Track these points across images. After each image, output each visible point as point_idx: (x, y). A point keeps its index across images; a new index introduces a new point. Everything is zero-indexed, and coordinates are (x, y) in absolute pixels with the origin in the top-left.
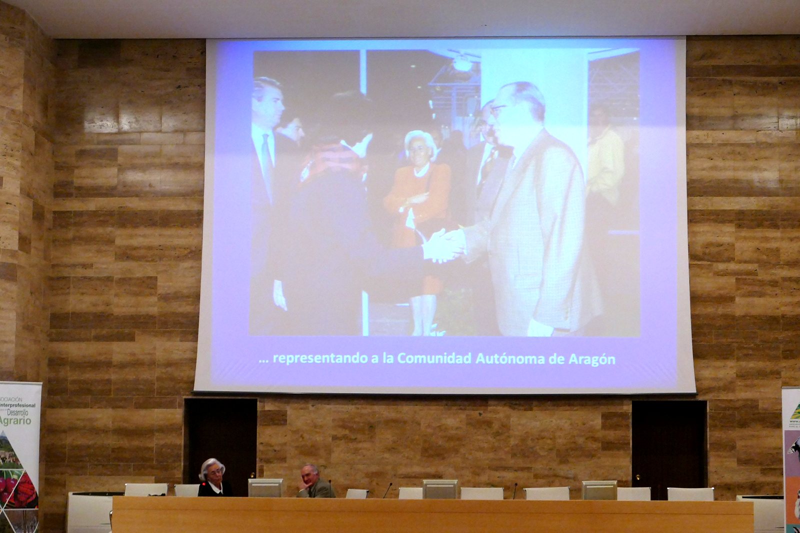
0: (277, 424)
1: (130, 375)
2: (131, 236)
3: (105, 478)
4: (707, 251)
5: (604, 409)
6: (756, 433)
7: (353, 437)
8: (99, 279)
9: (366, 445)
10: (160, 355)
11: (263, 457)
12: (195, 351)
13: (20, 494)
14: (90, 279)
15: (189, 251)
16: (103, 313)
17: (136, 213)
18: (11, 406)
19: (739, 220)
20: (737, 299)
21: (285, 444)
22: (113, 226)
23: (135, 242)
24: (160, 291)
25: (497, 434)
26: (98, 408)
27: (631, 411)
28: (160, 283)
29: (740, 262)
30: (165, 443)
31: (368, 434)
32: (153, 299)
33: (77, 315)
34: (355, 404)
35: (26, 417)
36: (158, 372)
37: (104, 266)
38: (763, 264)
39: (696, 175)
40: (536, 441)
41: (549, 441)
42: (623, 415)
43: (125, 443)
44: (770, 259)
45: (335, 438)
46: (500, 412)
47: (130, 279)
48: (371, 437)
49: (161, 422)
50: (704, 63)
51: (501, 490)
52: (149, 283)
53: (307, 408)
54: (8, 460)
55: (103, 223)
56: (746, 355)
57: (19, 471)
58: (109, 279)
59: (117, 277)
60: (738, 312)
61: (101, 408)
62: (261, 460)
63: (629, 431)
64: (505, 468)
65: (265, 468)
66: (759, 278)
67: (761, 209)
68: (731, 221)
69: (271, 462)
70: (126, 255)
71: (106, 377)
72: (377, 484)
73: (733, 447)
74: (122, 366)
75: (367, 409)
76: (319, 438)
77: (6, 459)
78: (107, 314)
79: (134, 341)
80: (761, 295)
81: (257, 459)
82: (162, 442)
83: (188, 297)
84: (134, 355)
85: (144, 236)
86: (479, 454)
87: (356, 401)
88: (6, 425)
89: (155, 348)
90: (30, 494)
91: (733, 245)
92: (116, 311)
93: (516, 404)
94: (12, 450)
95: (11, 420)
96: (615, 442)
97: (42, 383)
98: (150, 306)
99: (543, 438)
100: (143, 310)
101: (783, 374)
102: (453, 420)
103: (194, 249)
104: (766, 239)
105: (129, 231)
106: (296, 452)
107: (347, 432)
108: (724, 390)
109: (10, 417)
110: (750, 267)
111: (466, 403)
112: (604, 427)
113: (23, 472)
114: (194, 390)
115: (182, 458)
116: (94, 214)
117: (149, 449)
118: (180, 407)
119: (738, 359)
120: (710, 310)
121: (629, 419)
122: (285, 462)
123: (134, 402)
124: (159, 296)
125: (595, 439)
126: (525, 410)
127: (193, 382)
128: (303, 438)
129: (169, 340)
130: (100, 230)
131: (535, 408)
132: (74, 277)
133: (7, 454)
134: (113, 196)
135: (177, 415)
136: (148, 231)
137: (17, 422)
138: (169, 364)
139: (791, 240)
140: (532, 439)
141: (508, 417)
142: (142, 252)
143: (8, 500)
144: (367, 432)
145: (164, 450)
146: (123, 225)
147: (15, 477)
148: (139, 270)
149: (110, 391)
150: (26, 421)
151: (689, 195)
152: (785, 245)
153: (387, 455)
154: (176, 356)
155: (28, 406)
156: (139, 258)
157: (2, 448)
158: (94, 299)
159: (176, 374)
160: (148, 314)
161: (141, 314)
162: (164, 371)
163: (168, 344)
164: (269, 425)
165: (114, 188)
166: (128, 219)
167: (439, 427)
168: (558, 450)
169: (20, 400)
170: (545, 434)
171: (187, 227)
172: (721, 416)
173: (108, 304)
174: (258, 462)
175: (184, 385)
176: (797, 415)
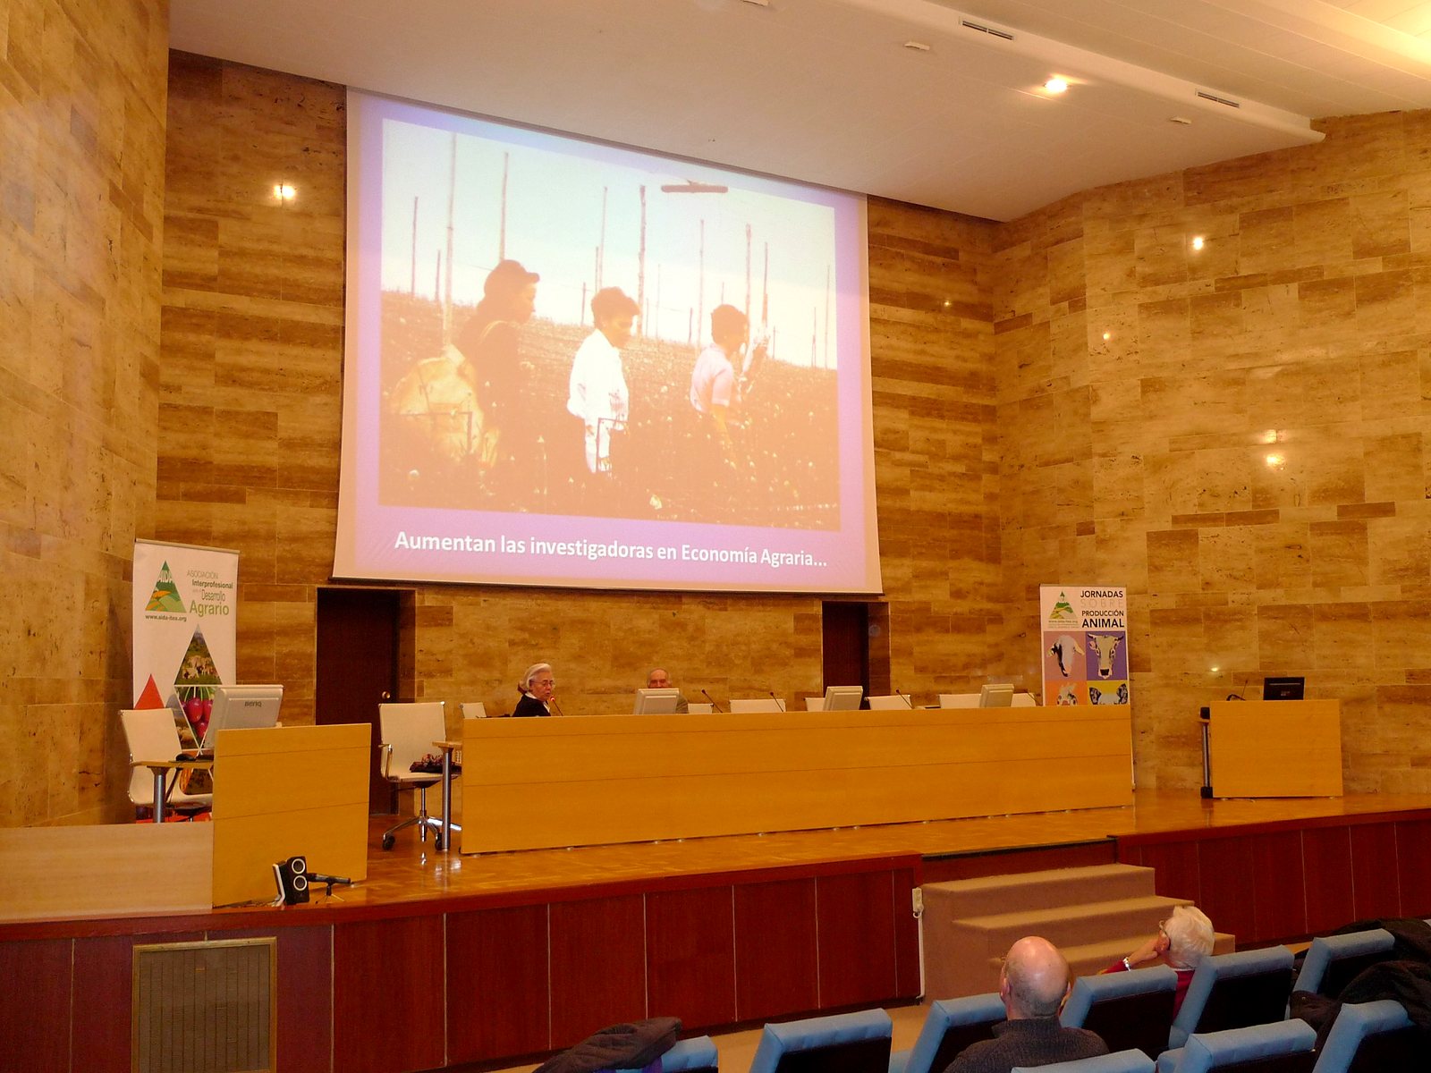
0: (441, 625)
2: (239, 352)
4: (887, 438)
5: (796, 610)
6: (930, 638)
7: (533, 642)
8: (190, 409)
9: (548, 652)
10: (281, 526)
11: (423, 669)
14: (176, 407)
15: (321, 380)
16: (197, 459)
17: (246, 320)
18: (207, 584)
19: (912, 406)
20: (912, 493)
21: (450, 652)
22: (211, 334)
23: (244, 360)
24: (282, 434)
25: (692, 639)
27: (821, 613)
28: (282, 423)
29: (913, 452)
30: (290, 651)
31: (552, 638)
32: (272, 445)
34: (537, 599)
35: (223, 604)
36: (278, 550)
37: (198, 391)
38: (934, 457)
39: (877, 352)
40: (731, 646)
41: (743, 648)
42: (813, 617)
44: (938, 451)
45: (512, 643)
46: (693, 611)
47: (237, 413)
48: (555, 643)
49: (283, 621)
50: (882, 231)
52: (265, 423)
53: (478, 604)
54: (204, 671)
55: (198, 328)
56: (921, 554)
57: (217, 689)
58: (206, 411)
59: (219, 408)
60: (913, 507)
62: (421, 673)
63: (820, 636)
64: (700, 680)
65: (425, 684)
66: (930, 470)
67: (930, 396)
68: (905, 408)
69: (433, 676)
70: (230, 377)
72: (562, 702)
73: (911, 654)
75: (549, 606)
76: (492, 644)
77: (202, 668)
78: (203, 462)
79: (245, 503)
80: (931, 489)
81: (416, 671)
82: (285, 650)
83: (321, 445)
84: (244, 523)
85: (258, 353)
88: (201, 614)
89: (274, 515)
91: (907, 433)
92: (218, 459)
93: (711, 603)
94: (209, 655)
95: (206, 607)
96: (807, 648)
97: (238, 551)
98: (267, 453)
99: (738, 644)
100: (257, 460)
101: (951, 576)
102: (646, 620)
103: (328, 378)
104: (934, 430)
105: (235, 344)
106: (465, 662)
107: (526, 635)
108: (902, 592)
109: (205, 602)
110: (922, 458)
111: (659, 600)
112: (797, 631)
113: (221, 690)
114: (334, 576)
115: (315, 673)
117: (265, 659)
118: (310, 600)
119: (914, 557)
120: (890, 502)
121: (820, 621)
122: (451, 675)
123: (244, 591)
124: (281, 441)
125: (788, 645)
126: (720, 610)
127: (331, 565)
129: (294, 504)
130: (192, 338)
131: (729, 609)
133: (204, 661)
134: (211, 289)
135: (307, 611)
136: (265, 347)
137: (213, 611)
138: (294, 539)
139: (955, 432)
140: (727, 645)
141: (703, 618)
142: (256, 375)
144: (549, 636)
145: (288, 661)
146: (228, 335)
148: (253, 402)
150: (224, 609)
151: (873, 374)
152: (948, 437)
153: (573, 666)
154: (304, 527)
155: (224, 586)
156: (251, 385)
157: (197, 650)
158: (182, 438)
159: (305, 553)
160: (264, 466)
161: (253, 465)
162: (287, 548)
163: (293, 510)
164: (430, 626)
165: (214, 279)
166: (231, 326)
167: (631, 629)
168: (752, 658)
169: (216, 576)
170: (740, 639)
171: (319, 347)
172: (900, 619)
173: (204, 448)
174: (416, 677)
175: (317, 569)
176: (1056, 614)
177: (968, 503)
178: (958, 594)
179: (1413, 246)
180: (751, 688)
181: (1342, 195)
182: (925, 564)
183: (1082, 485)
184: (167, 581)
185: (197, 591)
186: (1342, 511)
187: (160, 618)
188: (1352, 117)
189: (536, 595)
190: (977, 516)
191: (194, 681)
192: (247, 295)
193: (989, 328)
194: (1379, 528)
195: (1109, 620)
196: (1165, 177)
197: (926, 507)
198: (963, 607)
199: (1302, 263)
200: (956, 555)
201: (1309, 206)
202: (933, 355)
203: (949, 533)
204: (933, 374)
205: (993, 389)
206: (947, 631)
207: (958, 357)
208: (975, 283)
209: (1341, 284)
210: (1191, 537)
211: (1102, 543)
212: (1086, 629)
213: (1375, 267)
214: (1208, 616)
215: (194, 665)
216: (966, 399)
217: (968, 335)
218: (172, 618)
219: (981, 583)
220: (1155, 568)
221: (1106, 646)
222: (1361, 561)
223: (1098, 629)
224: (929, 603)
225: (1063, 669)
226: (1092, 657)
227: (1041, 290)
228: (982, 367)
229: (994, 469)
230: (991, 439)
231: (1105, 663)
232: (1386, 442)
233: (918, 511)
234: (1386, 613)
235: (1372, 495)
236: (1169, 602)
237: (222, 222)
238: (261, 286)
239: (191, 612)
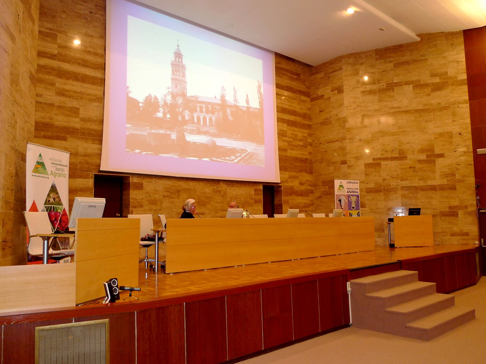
0: (139, 189)
2: (65, 84)
5: (255, 187)
6: (294, 198)
7: (171, 196)
8: (46, 104)
9: (176, 200)
10: (81, 150)
11: (133, 205)
12: (101, 150)
13: (62, 222)
14: (40, 103)
15: (97, 97)
16: (48, 123)
17: (68, 72)
18: (57, 165)
19: (288, 123)
20: (288, 150)
21: (142, 199)
22: (54, 76)
23: (67, 87)
24: (81, 116)
25: (223, 196)
27: (262, 188)
28: (81, 112)
29: (288, 138)
32: (77, 120)
34: (172, 181)
36: (80, 159)
37: (49, 97)
39: (278, 104)
41: (239, 200)
42: (260, 190)
44: (295, 138)
45: (164, 196)
46: (223, 187)
47: (64, 107)
48: (178, 196)
49: (81, 186)
50: (279, 65)
52: (75, 111)
53: (152, 182)
54: (56, 200)
55: (49, 73)
56: (291, 170)
57: (61, 207)
58: (52, 105)
59: (57, 104)
60: (288, 155)
63: (262, 196)
65: (133, 210)
66: (293, 144)
67: (293, 120)
68: (286, 123)
69: (136, 208)
70: (61, 93)
73: (288, 203)
75: (176, 183)
76: (157, 196)
78: (51, 124)
79: (67, 141)
80: (294, 150)
81: (130, 206)
83: (96, 121)
84: (66, 148)
85: (72, 85)
86: (217, 204)
88: (55, 176)
89: (78, 146)
90: (67, 222)
91: (287, 131)
92: (56, 123)
93: (229, 184)
94: (58, 194)
96: (258, 200)
97: (69, 153)
98: (75, 123)
100: (71, 125)
101: (299, 178)
102: (208, 189)
103: (99, 97)
104: (294, 131)
105: (63, 81)
106: (148, 203)
107: (169, 194)
108: (286, 182)
109: (57, 172)
110: (291, 140)
111: (212, 183)
112: (255, 194)
113: (63, 207)
114: (100, 170)
118: (91, 179)
119: (289, 171)
120: (282, 153)
121: (262, 191)
122: (143, 207)
124: (81, 118)
125: (252, 199)
126: (232, 187)
127: (100, 166)
128: (150, 196)
129: (86, 142)
130: (47, 77)
133: (56, 196)
134: (54, 59)
135: (90, 182)
136: (75, 83)
137: (60, 175)
138: (86, 155)
139: (300, 132)
140: (234, 199)
141: (226, 189)
142: (71, 93)
143: (57, 226)
144: (176, 194)
146: (60, 77)
147: (60, 211)
148: (70, 103)
152: (298, 133)
154: (89, 151)
155: (64, 166)
156: (70, 97)
157: (53, 191)
158: (42, 115)
159: (89, 161)
160: (74, 127)
161: (70, 127)
162: (83, 159)
163: (85, 145)
164: (135, 189)
165: (55, 56)
166: (62, 74)
167: (203, 192)
168: (242, 203)
169: (61, 161)
170: (238, 197)
171: (95, 85)
172: (285, 191)
173: (51, 119)
174: (130, 208)
175: (94, 167)
176: (339, 189)
177: (304, 155)
178: (301, 184)
179: (449, 74)
181: (426, 58)
182: (293, 174)
183: (343, 149)
184: (41, 161)
185: (53, 167)
186: (428, 156)
187: (38, 176)
188: (429, 33)
189: (172, 180)
190: (306, 159)
191: (52, 204)
192: (68, 63)
193: (309, 100)
194: (439, 162)
195: (354, 191)
196: (369, 51)
197: (292, 155)
198: (303, 188)
199: (414, 78)
200: (301, 171)
201: (416, 61)
202: (293, 107)
203: (299, 164)
204: (293, 113)
205: (310, 119)
206: (298, 196)
207: (301, 108)
208: (305, 85)
209: (426, 85)
210: (379, 165)
211: (349, 167)
212: (348, 194)
213: (437, 80)
214: (384, 190)
216: (303, 122)
217: (304, 101)
218: (43, 177)
219: (308, 181)
220: (367, 175)
221: (354, 199)
222: (434, 172)
223: (351, 194)
224: (293, 186)
225: (341, 207)
226: (350, 203)
227: (327, 87)
228: (307, 112)
229: (311, 145)
230: (310, 135)
231: (353, 205)
232: (441, 135)
233: (290, 157)
234: (442, 188)
235: (437, 151)
236: (372, 185)
237: (59, 35)
238: (73, 60)
239: (51, 175)
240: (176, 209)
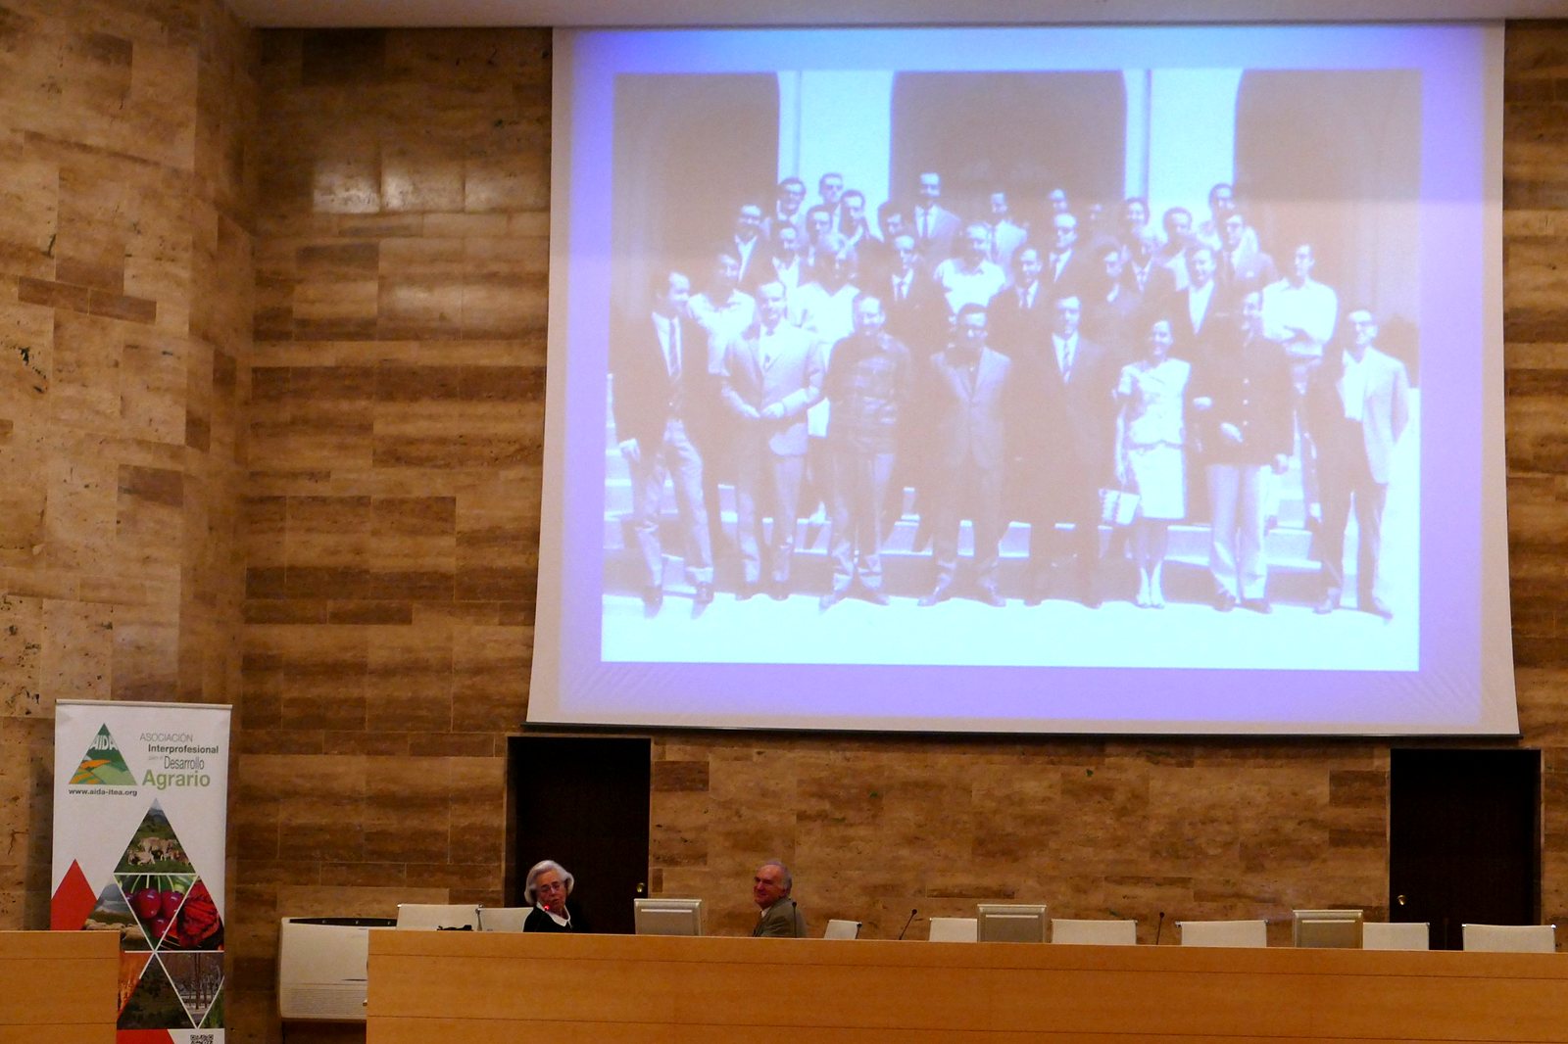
0: (691, 789)
1: (401, 690)
2: (404, 418)
3: (351, 892)
4: (1544, 452)
5: (1334, 765)
7: (838, 815)
8: (342, 501)
9: (862, 831)
10: (460, 652)
11: (662, 852)
12: (529, 645)
13: (188, 922)
15: (517, 446)
16: (350, 568)
17: (414, 373)
18: (172, 750)
21: (704, 828)
22: (369, 397)
23: (410, 429)
24: (462, 526)
25: (1122, 812)
26: (341, 753)
27: (1388, 769)
28: (461, 509)
30: (471, 824)
31: (869, 810)
32: (447, 542)
33: (295, 572)
34: (844, 750)
35: (201, 773)
36: (456, 686)
37: (352, 476)
39: (1524, 299)
40: (1200, 826)
41: (1226, 828)
42: (1373, 778)
43: (391, 822)
45: (802, 816)
46: (1130, 770)
47: (403, 502)
48: (874, 816)
49: (461, 783)
50: (1541, 74)
51: (1131, 924)
53: (748, 758)
54: (166, 855)
55: (351, 392)
57: (186, 877)
58: (361, 502)
59: (377, 497)
61: (346, 753)
62: (658, 858)
63: (1384, 808)
64: (1138, 880)
65: (665, 874)
69: (676, 863)
70: (394, 454)
71: (355, 693)
72: (884, 908)
74: (387, 672)
75: (866, 760)
76: (771, 818)
77: (162, 853)
78: (357, 570)
79: (410, 622)
81: (650, 857)
82: (464, 822)
83: (515, 538)
84: (410, 650)
85: (430, 417)
86: (1087, 852)
87: (845, 745)
88: (162, 786)
89: (450, 638)
90: (210, 922)
92: (376, 565)
93: (1160, 754)
94: (174, 837)
95: (171, 777)
96: (1357, 830)
97: (231, 706)
98: (442, 554)
99: (1213, 821)
100: (429, 563)
102: (1036, 783)
103: (527, 443)
105: (400, 407)
106: (727, 844)
107: (827, 806)
109: (170, 771)
111: (1062, 751)
112: (1335, 800)
113: (195, 879)
114: (528, 720)
115: (503, 854)
116: (333, 373)
117: (437, 835)
118: (498, 754)
120: (1548, 569)
121: (1384, 784)
122: (705, 862)
123: (410, 742)
124: (460, 535)
125: (1315, 824)
126: (1180, 765)
127: (525, 705)
128: (740, 816)
129: (477, 622)
130: (345, 406)
131: (1197, 762)
132: (294, 497)
133: (164, 844)
134: (369, 337)
135: (493, 769)
136: (438, 408)
137: (183, 781)
138: (479, 670)
140: (1191, 824)
141: (1145, 780)
142: (426, 449)
143: (165, 933)
144: (865, 806)
145: (467, 836)
146: (389, 396)
147: (179, 888)
148: (422, 484)
149: (363, 719)
150: (201, 780)
151: (1507, 339)
153: (905, 852)
154: (491, 653)
155: (207, 750)
156: (419, 462)
157: (153, 831)
158: (330, 540)
159: (492, 689)
160: (436, 573)
161: (422, 571)
162: (468, 682)
163: (477, 629)
164: (673, 790)
165: (372, 323)
166: (398, 384)
167: (1008, 797)
168: (1242, 844)
169: (189, 738)
170: (1218, 813)
171: (514, 400)
173: (358, 551)
174: (650, 863)
175: (509, 711)
180: (1238, 896)
184: (105, 748)
185: (154, 757)
187: (92, 792)
191: (147, 867)
192: (416, 339)
215: (147, 848)
218: (112, 792)
237: (385, 244)
239: (144, 784)
240: (859, 869)
